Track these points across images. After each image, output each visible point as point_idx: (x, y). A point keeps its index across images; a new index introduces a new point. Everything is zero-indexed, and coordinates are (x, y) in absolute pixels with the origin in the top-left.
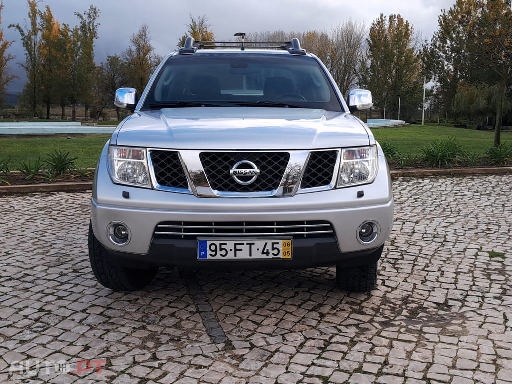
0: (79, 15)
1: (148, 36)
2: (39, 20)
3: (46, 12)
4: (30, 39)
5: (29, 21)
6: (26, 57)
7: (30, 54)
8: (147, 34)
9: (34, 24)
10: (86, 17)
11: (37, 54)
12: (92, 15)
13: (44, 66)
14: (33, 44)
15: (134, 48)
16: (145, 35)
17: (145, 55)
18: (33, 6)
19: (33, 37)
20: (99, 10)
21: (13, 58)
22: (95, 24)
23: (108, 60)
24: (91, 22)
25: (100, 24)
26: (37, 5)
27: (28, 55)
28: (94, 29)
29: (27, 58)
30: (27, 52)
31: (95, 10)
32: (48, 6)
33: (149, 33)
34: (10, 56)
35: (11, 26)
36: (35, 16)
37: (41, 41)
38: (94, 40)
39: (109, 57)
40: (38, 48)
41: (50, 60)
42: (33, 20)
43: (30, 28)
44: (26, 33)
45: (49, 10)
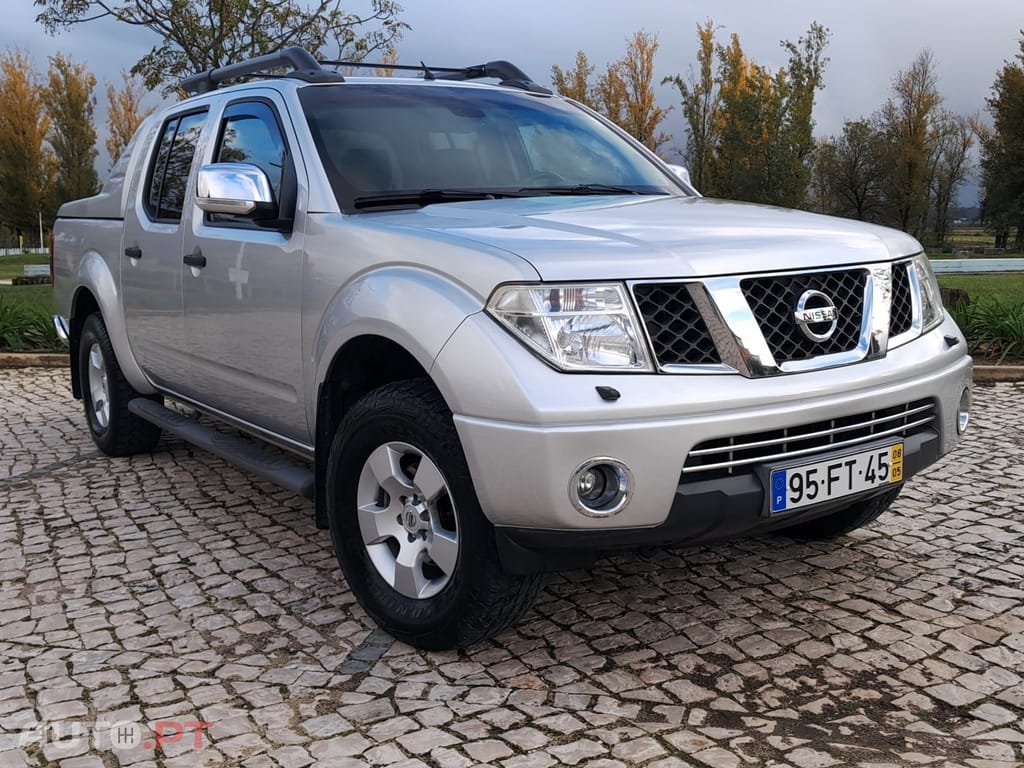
0: (788, 45)
1: (931, 73)
2: (716, 63)
3: (731, 46)
4: (696, 100)
5: (698, 66)
6: (686, 135)
7: (695, 128)
8: (930, 67)
9: (706, 72)
10: (801, 48)
11: (707, 126)
12: (813, 42)
13: (719, 150)
14: (702, 109)
15: (898, 102)
16: (925, 72)
17: (921, 113)
18: (706, 38)
19: (702, 97)
20: (828, 30)
21: (668, 140)
22: (820, 60)
23: (846, 130)
24: (811, 56)
25: (829, 59)
26: (714, 35)
27: (692, 130)
28: (816, 70)
29: (690, 137)
30: (689, 126)
31: (820, 30)
32: (735, 35)
33: (934, 67)
34: (662, 136)
35: (665, 80)
36: (708, 55)
37: (717, 102)
38: (816, 90)
39: (848, 124)
40: (709, 118)
41: (731, 138)
42: (704, 64)
43: (699, 80)
44: (691, 90)
45: (736, 42)
